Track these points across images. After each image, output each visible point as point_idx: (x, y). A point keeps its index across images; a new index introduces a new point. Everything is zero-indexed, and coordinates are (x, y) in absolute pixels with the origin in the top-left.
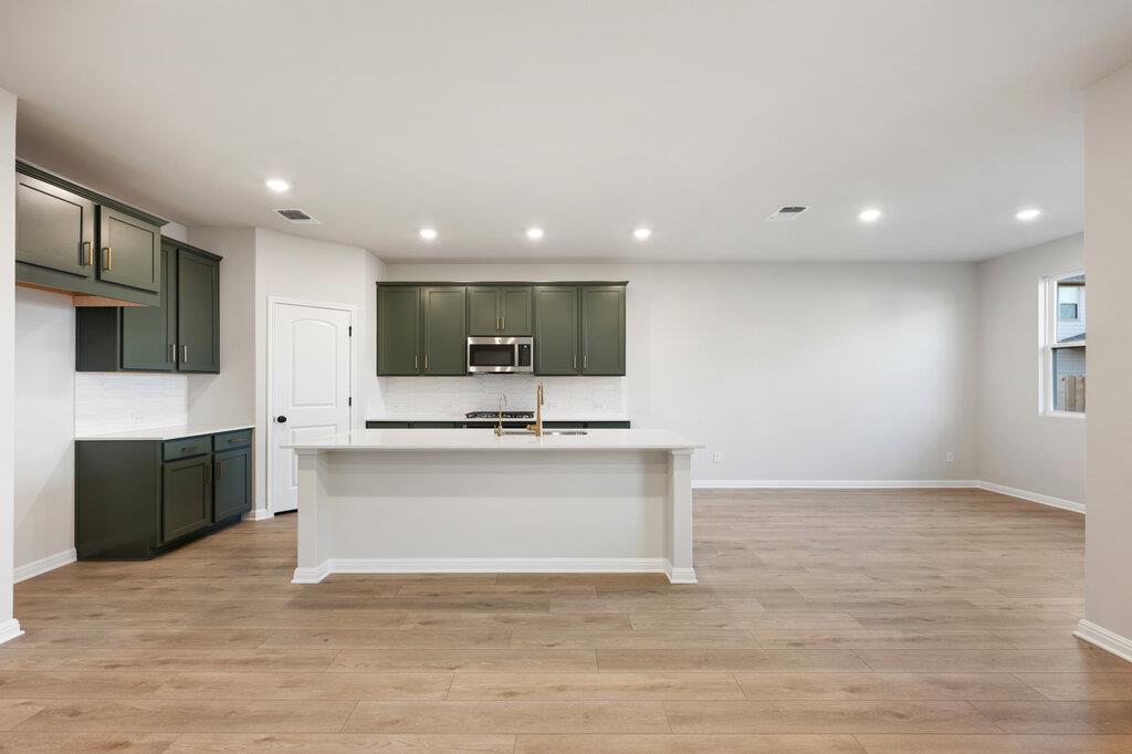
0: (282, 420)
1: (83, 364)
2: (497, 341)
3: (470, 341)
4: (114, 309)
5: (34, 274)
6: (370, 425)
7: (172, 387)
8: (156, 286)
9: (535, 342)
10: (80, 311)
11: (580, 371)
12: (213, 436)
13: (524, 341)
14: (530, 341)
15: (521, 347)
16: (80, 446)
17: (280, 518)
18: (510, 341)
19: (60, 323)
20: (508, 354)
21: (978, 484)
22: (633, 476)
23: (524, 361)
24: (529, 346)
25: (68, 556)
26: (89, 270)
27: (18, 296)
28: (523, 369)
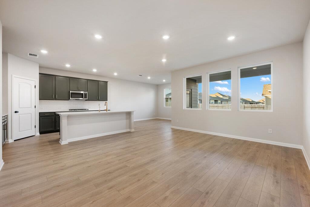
0: (16, 112)
3: (71, 92)
11: (98, 100)
13: (85, 92)
14: (87, 92)
15: (85, 94)
17: (15, 141)
18: (82, 92)
20: (82, 95)
21: (157, 118)
22: (124, 116)
23: (85, 97)
24: (87, 94)
28: (85, 99)
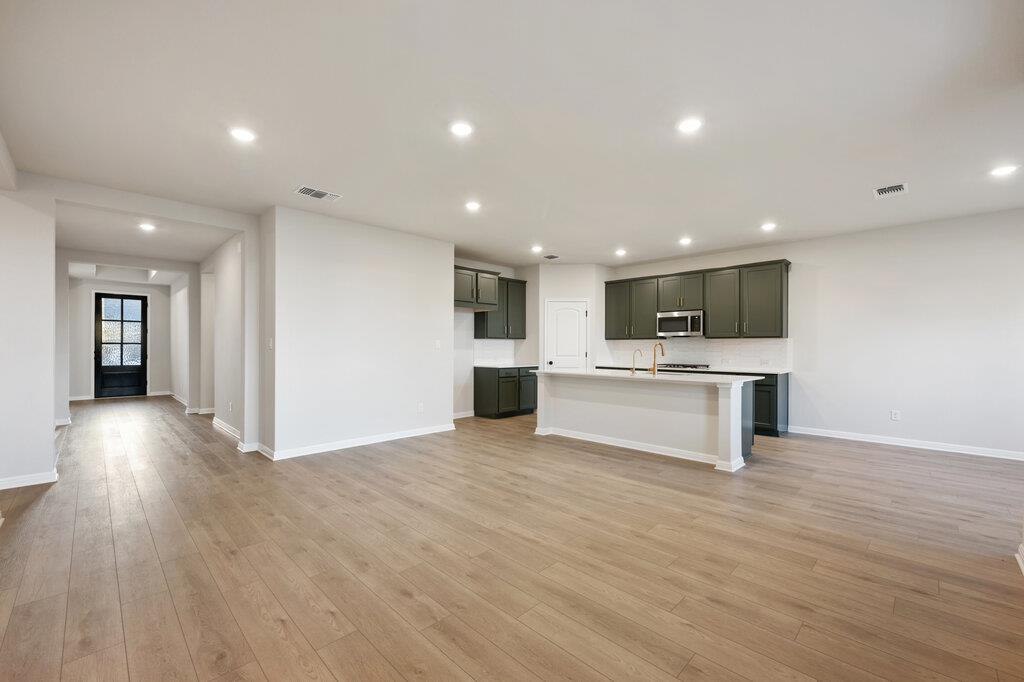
0: (551, 363)
1: (476, 337)
2: (676, 314)
3: (659, 316)
4: (484, 313)
5: (459, 303)
6: (597, 368)
7: (508, 345)
8: (496, 302)
9: (704, 312)
10: (476, 314)
11: (740, 334)
12: (519, 369)
13: (695, 313)
14: (700, 313)
15: (693, 317)
16: (477, 370)
18: (684, 314)
19: (469, 319)
20: (684, 323)
23: (695, 328)
24: (699, 317)
25: (471, 413)
26: (474, 300)
27: (455, 310)
28: (694, 333)
